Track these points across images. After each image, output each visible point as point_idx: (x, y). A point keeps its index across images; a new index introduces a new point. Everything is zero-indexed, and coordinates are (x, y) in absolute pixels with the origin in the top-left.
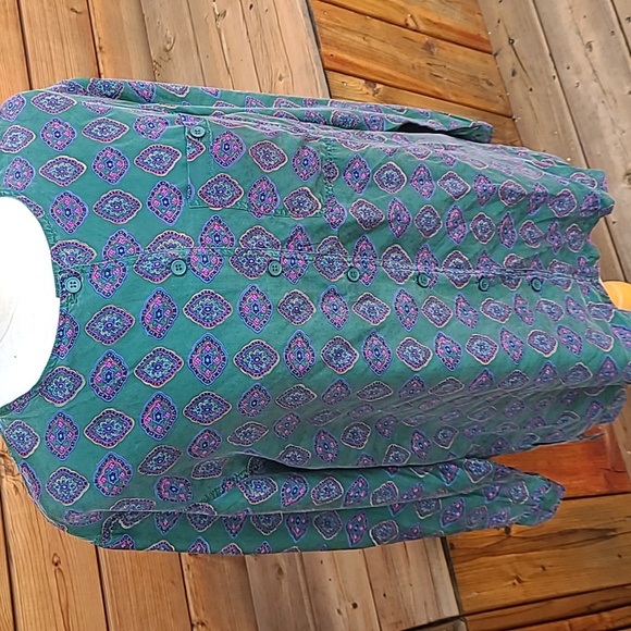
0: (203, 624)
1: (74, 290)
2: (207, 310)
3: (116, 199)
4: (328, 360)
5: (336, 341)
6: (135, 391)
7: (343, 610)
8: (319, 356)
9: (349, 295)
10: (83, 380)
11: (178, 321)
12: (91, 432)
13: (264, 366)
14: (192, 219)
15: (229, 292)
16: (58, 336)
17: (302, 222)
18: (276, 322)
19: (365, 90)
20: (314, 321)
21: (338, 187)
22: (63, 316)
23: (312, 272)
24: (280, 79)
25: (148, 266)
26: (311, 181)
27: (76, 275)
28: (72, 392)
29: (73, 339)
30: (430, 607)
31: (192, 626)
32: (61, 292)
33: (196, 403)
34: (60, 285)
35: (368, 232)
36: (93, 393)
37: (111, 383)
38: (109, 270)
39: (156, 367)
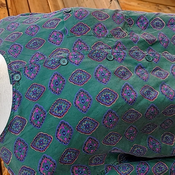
1: (18, 80)
2: (80, 78)
3: (35, 41)
6: (52, 121)
10: (27, 120)
11: (66, 86)
12: (33, 145)
13: (111, 100)
15: (89, 69)
16: (13, 102)
18: (114, 80)
20: (133, 78)
21: (134, 28)
22: (14, 92)
25: (49, 63)
26: (122, 25)
27: (18, 73)
28: (22, 127)
29: (20, 102)
32: (13, 82)
33: (81, 123)
34: (12, 78)
36: (32, 126)
37: (39, 120)
38: (32, 68)
39: (59, 108)
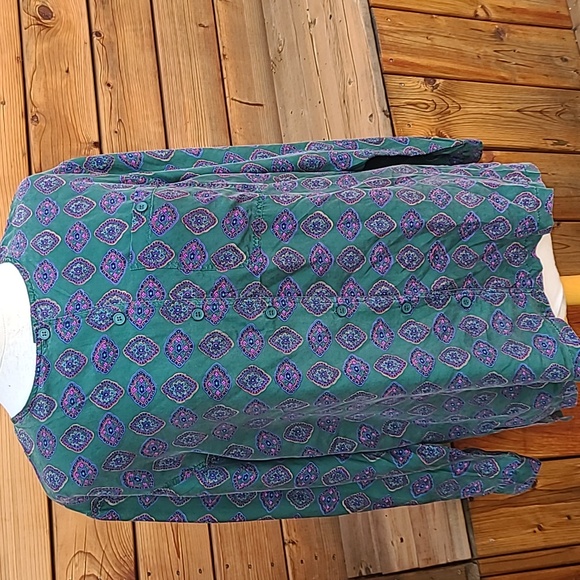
0: (293, 543)
1: (45, 338)
2: (141, 350)
3: (78, 265)
4: (242, 385)
5: (250, 370)
6: (94, 409)
7: (395, 543)
8: (234, 382)
9: (266, 330)
10: (56, 403)
11: (119, 360)
12: (65, 440)
13: (185, 393)
14: (132, 279)
15: (157, 336)
16: (36, 371)
17: (225, 273)
18: (198, 357)
19: (423, 87)
22: (39, 357)
23: (231, 314)
24: (350, 83)
25: (96, 318)
27: (46, 327)
28: (49, 412)
29: (47, 373)
30: (448, 549)
31: (284, 544)
32: (37, 340)
33: (137, 420)
34: (36, 333)
35: (291, 275)
36: (63, 413)
37: (74, 406)
38: (68, 322)
39: (105, 395)
